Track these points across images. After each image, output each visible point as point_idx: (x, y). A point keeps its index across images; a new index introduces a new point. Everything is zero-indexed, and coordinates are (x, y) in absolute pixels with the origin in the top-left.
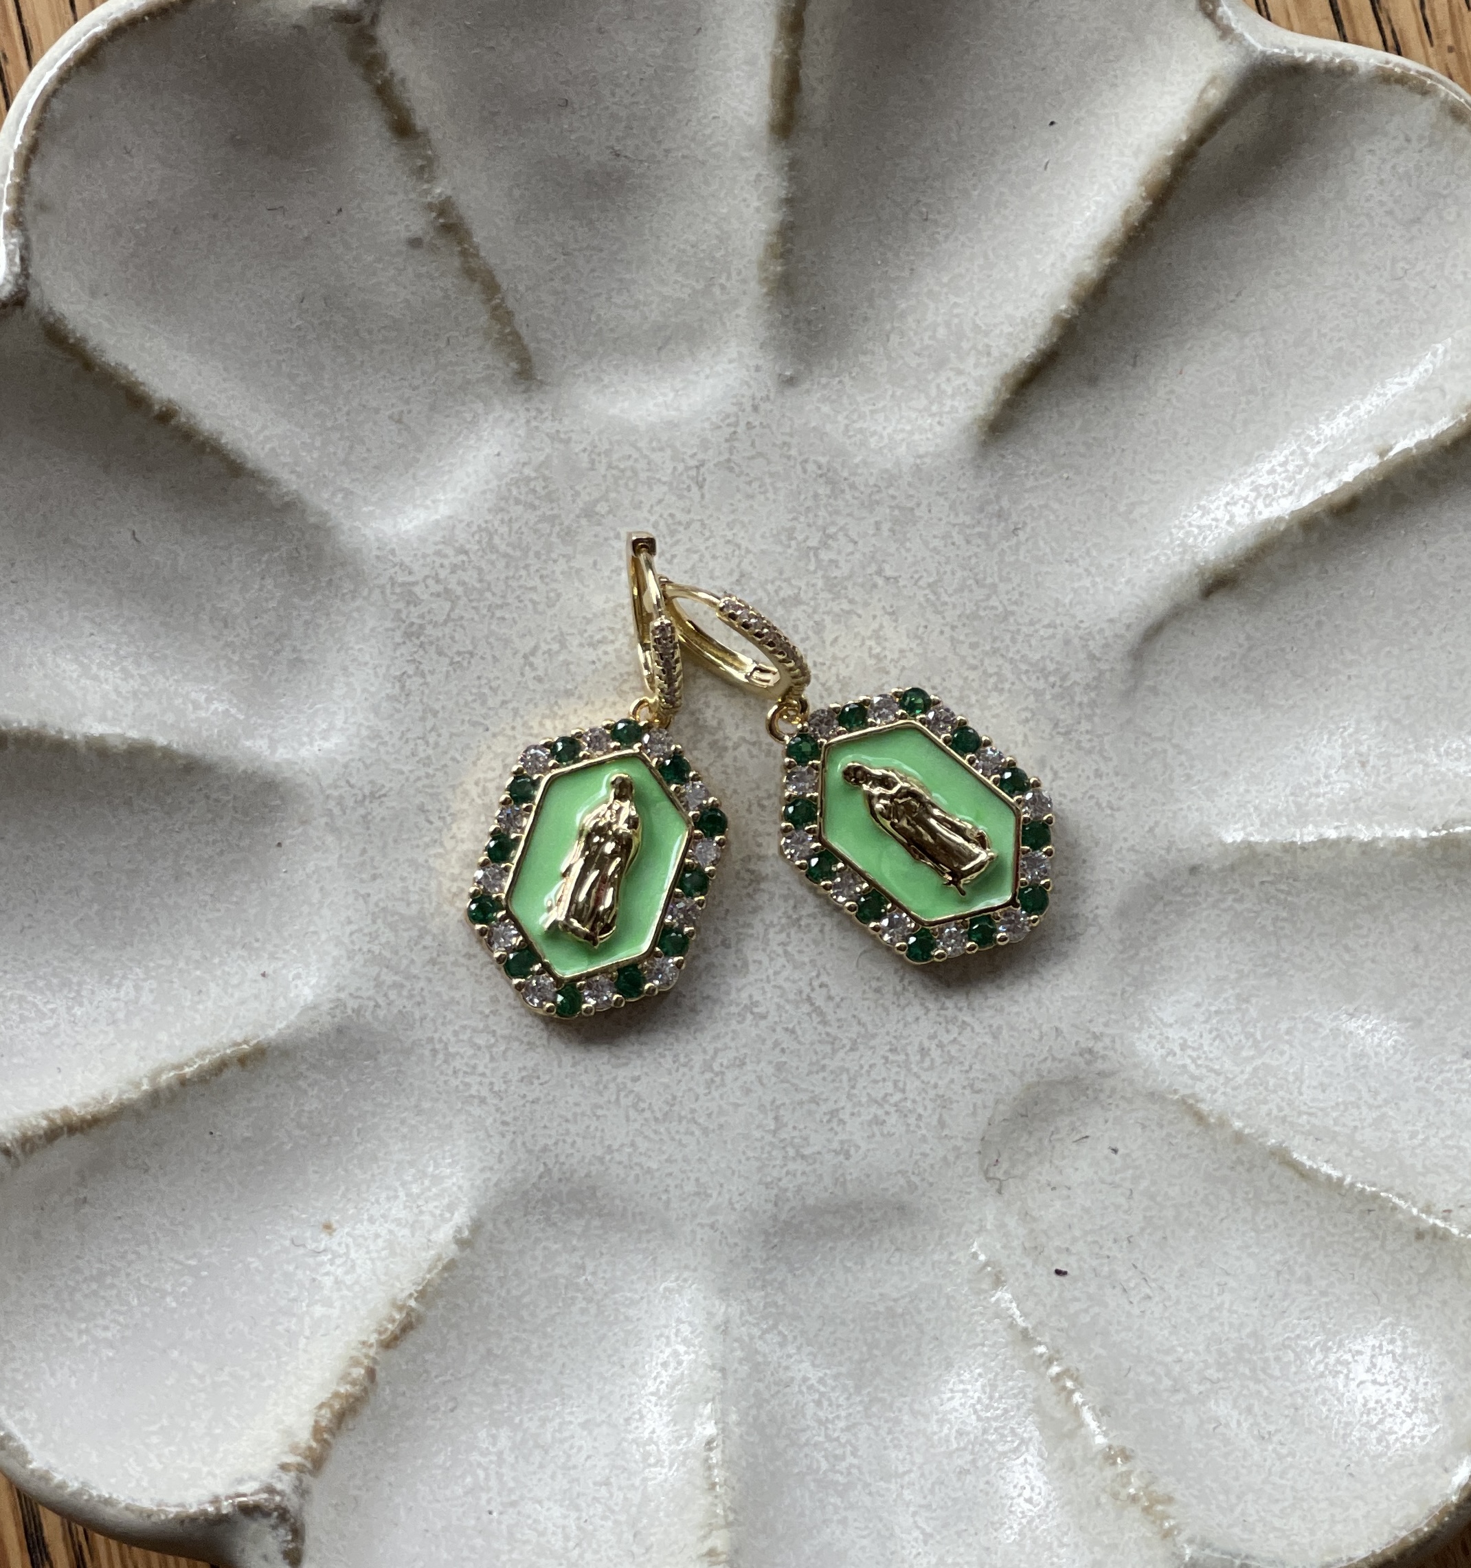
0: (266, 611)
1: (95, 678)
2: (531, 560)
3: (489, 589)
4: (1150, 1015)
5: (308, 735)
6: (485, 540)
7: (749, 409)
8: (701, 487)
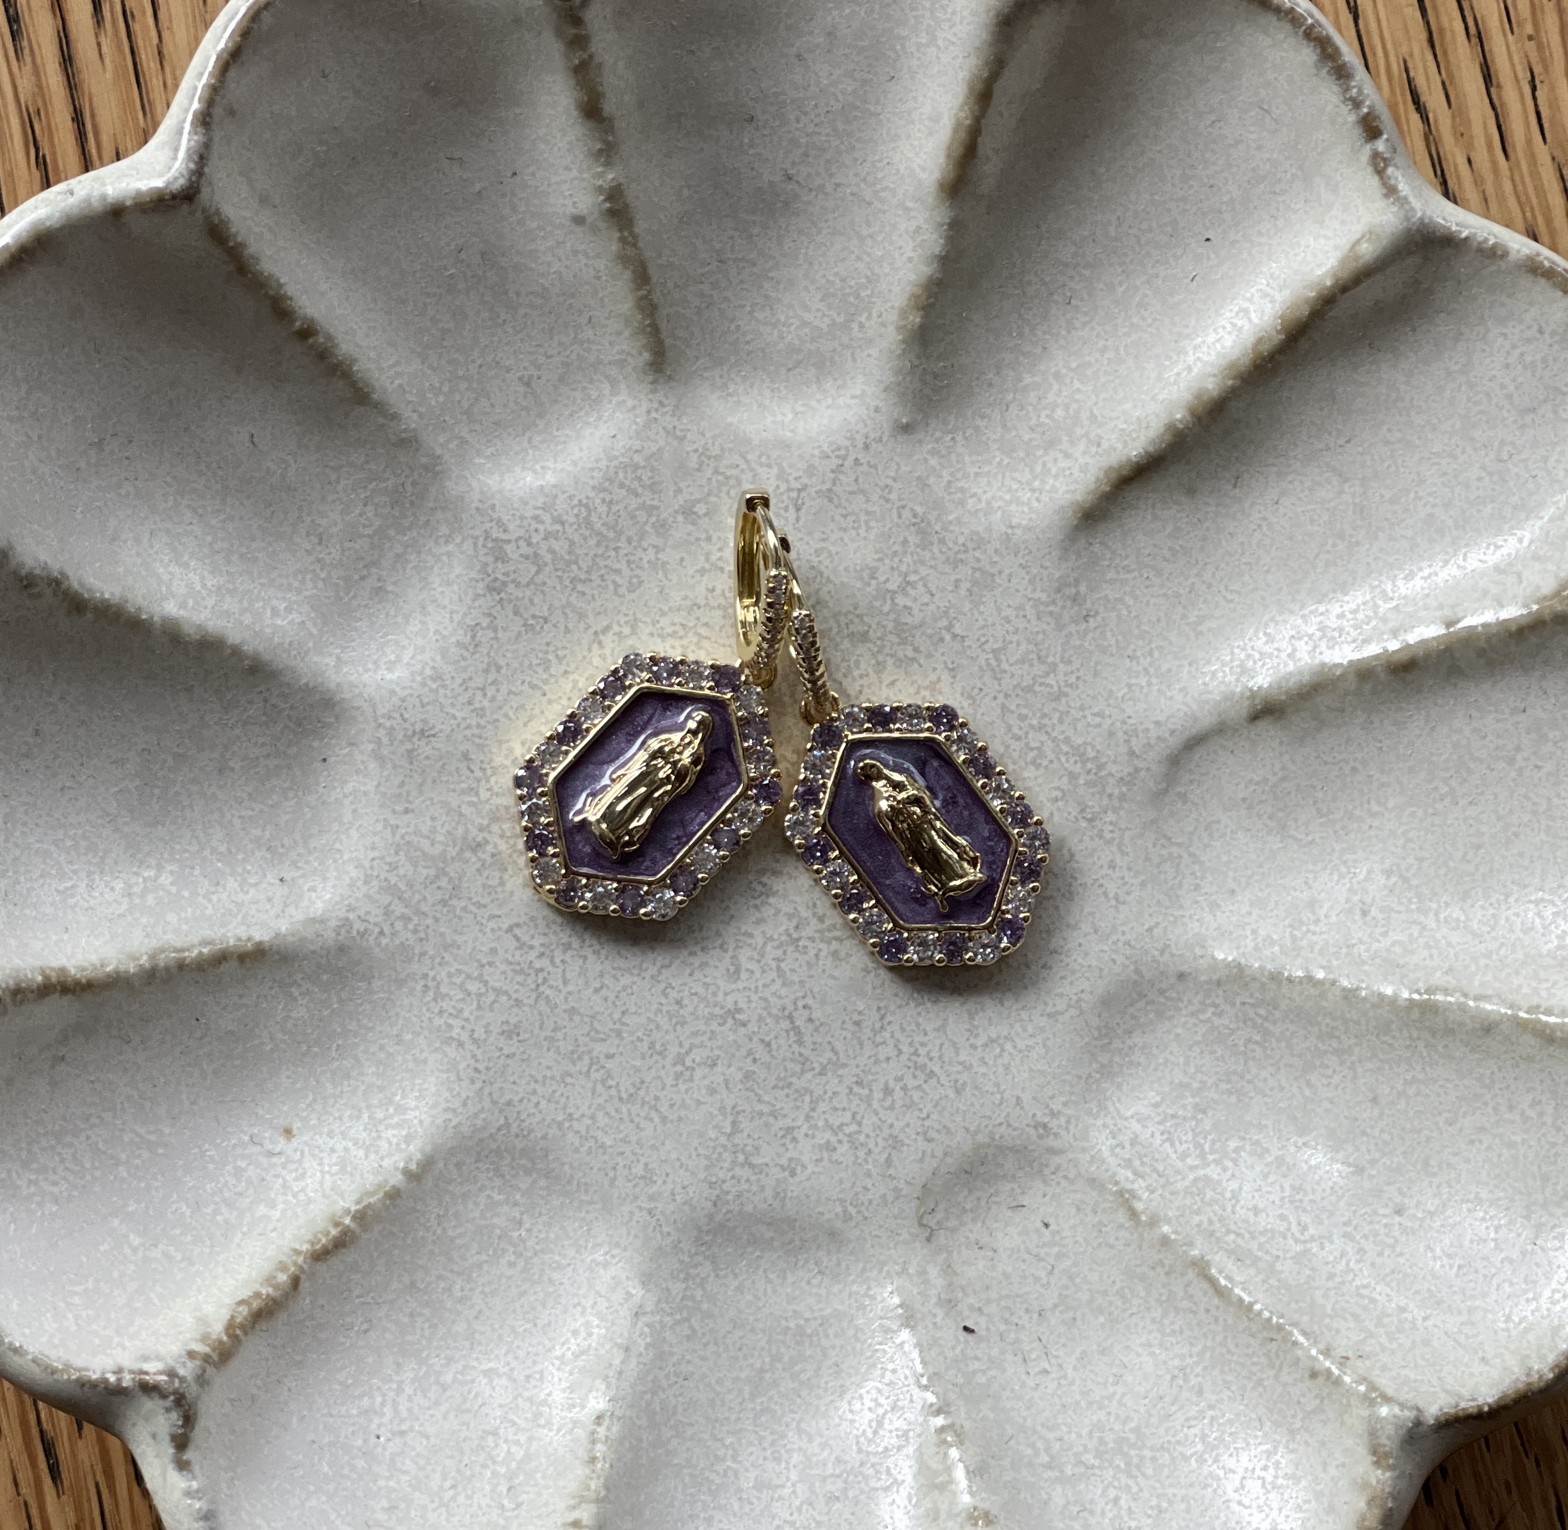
0: (361, 536)
1: (186, 566)
2: (622, 543)
3: (576, 563)
4: (1109, 1103)
5: (375, 663)
6: (584, 514)
7: (861, 446)
8: (798, 510)
